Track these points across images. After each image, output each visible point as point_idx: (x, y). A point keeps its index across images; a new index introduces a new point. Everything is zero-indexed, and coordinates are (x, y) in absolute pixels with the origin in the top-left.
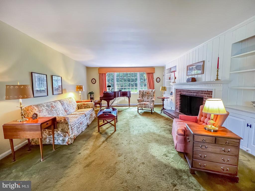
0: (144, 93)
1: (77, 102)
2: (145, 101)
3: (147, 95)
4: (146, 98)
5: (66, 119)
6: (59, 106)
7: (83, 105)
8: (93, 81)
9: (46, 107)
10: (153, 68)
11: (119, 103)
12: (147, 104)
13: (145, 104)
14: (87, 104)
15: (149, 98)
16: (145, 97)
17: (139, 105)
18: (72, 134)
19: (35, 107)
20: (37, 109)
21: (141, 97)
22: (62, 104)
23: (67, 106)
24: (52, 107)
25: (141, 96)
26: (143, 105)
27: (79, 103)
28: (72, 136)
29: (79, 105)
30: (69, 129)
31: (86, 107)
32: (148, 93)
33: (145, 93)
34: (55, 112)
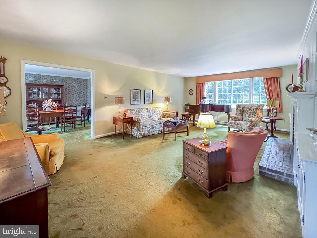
0: (245, 108)
1: (163, 112)
2: (245, 121)
3: (250, 113)
4: (247, 116)
5: (139, 120)
6: (145, 112)
7: (166, 115)
8: (191, 92)
9: (135, 112)
10: (280, 70)
11: (219, 120)
12: (241, 124)
13: (238, 124)
14: (170, 114)
15: (251, 116)
16: (245, 115)
17: (230, 124)
18: (142, 132)
19: (129, 110)
20: (130, 112)
21: (238, 114)
22: (148, 111)
23: (151, 114)
24: (139, 112)
25: (239, 112)
26: (235, 124)
27: (164, 113)
28: (142, 133)
29: (164, 114)
30: (140, 127)
31: (168, 117)
32: (250, 110)
33: (247, 109)
34: (140, 116)
